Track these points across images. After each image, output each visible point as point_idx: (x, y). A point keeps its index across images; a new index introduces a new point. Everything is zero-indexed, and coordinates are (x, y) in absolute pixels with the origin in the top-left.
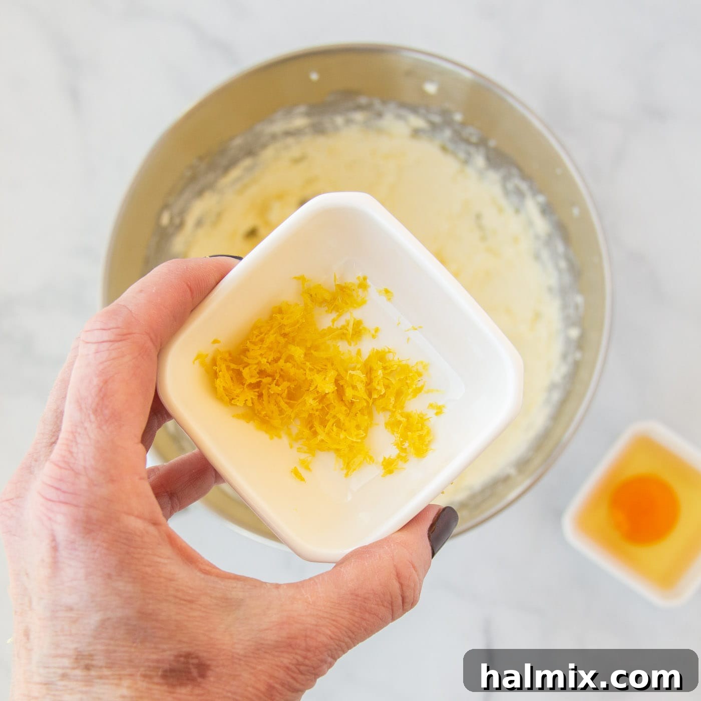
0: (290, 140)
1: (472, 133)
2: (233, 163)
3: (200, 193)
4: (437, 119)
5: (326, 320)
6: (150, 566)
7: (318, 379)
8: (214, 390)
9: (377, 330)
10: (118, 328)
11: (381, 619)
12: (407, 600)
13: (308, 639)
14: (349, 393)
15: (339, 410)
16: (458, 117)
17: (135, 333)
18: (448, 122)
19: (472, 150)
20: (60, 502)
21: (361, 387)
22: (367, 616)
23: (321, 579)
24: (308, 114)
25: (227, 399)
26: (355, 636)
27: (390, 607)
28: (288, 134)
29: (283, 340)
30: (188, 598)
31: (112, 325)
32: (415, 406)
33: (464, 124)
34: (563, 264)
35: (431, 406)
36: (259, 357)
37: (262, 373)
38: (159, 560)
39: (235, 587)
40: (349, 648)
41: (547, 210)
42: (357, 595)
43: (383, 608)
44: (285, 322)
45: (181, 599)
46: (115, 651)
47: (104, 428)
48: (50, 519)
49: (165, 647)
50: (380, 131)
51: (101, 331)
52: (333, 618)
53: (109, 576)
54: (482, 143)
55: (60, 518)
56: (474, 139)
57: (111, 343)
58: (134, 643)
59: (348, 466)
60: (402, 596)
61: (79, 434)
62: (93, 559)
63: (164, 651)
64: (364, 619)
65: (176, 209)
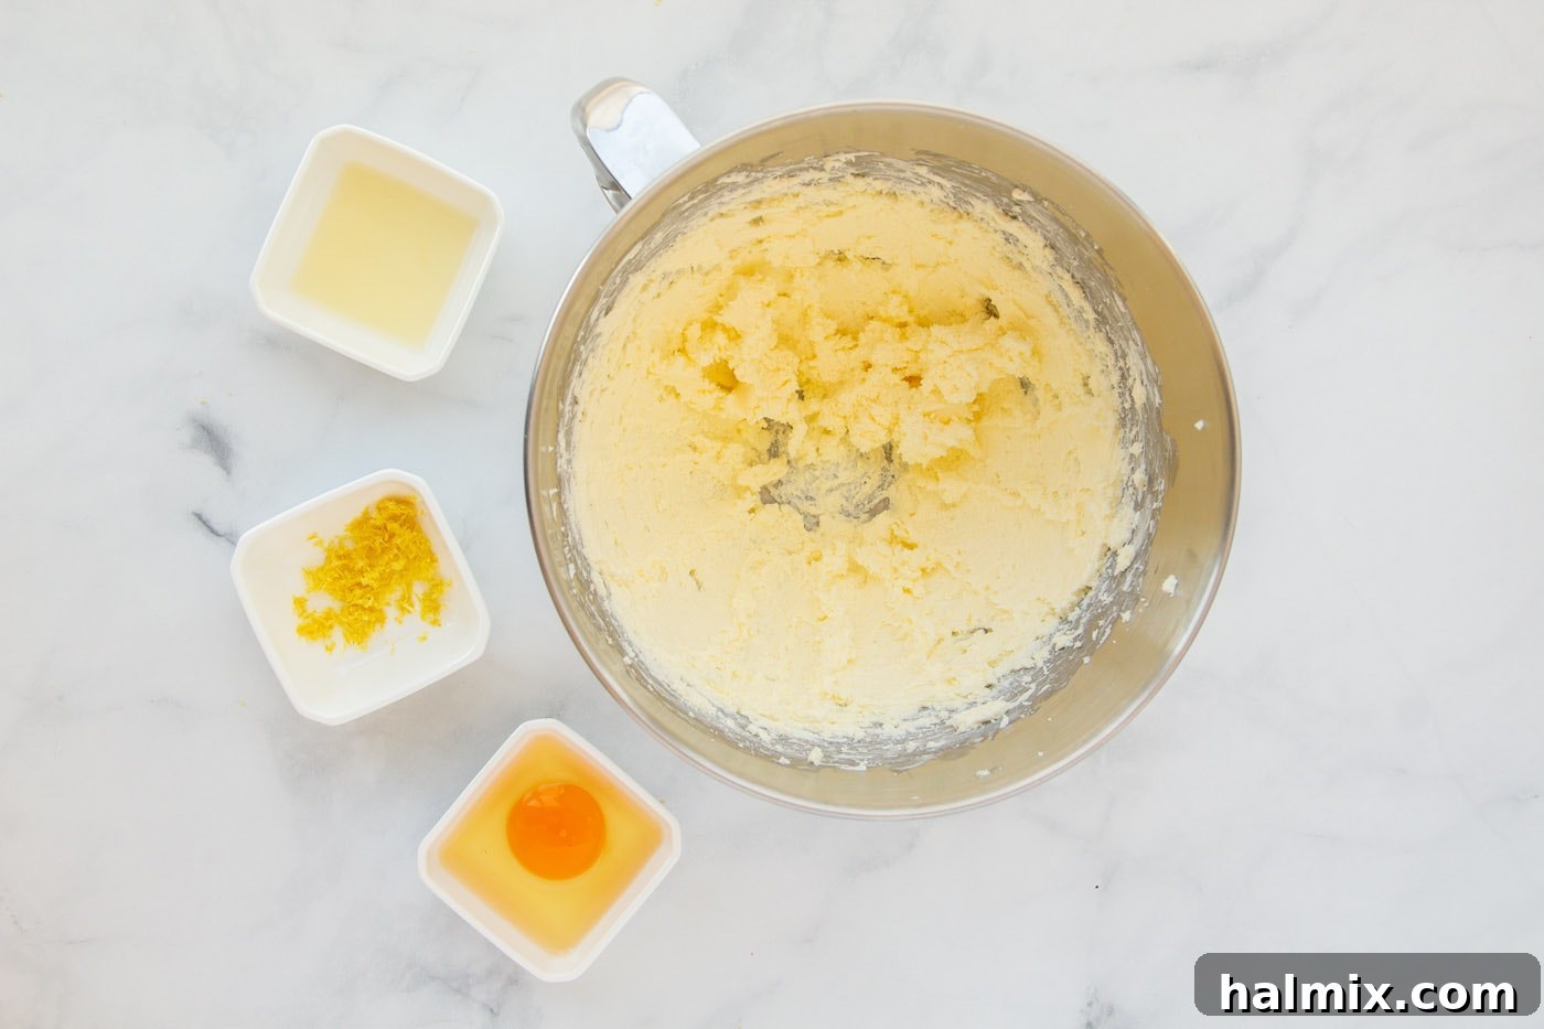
0: (1115, 377)
4: (1126, 585)
5: (419, 589)
7: (375, 575)
8: (390, 499)
9: (400, 622)
14: (358, 592)
15: (348, 581)
19: (1080, 630)
21: (360, 602)
24: (1149, 408)
25: (381, 506)
28: (1124, 374)
29: (411, 557)
32: (338, 634)
33: (1116, 622)
34: (911, 746)
35: (334, 644)
36: (404, 537)
37: (392, 536)
41: (987, 727)
44: (423, 564)
56: (1094, 634)
59: (308, 573)
65: (1031, 210)
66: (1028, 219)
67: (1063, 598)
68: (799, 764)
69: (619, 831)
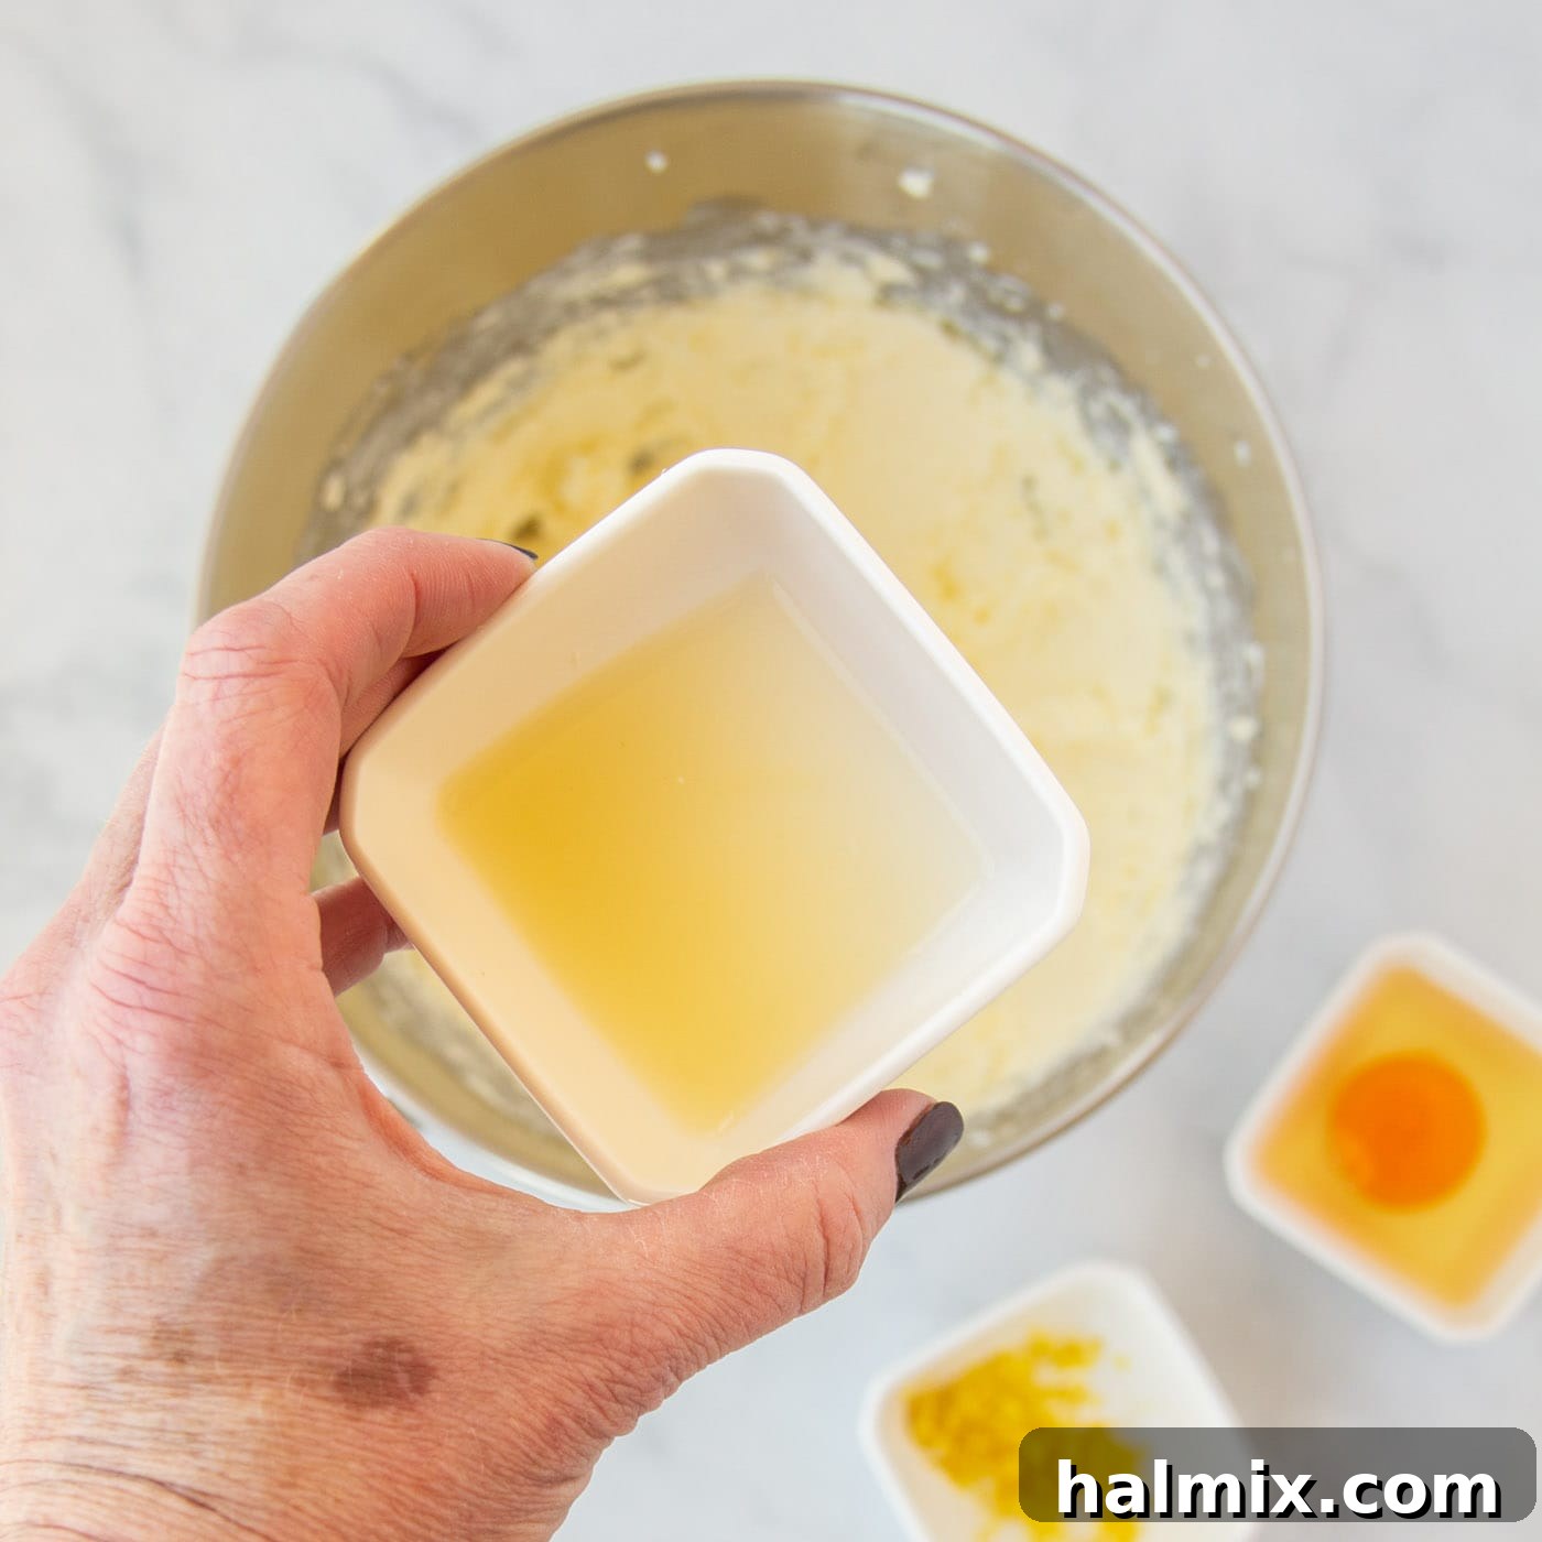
0: (608, 318)
1: (1010, 291)
2: (482, 370)
3: (410, 438)
4: (932, 261)
5: (1050, 1376)
6: (324, 1154)
10: (260, 647)
11: (780, 1307)
12: (834, 1275)
13: (636, 1330)
16: (979, 254)
17: (296, 661)
18: (958, 268)
19: (1011, 330)
20: (145, 1009)
22: (755, 1296)
23: (667, 1210)
24: (647, 256)
26: (727, 1335)
27: (802, 1286)
28: (603, 302)
30: (398, 1226)
31: (250, 640)
33: (991, 270)
34: (1217, 579)
38: (343, 1142)
39: (494, 1210)
40: (711, 1360)
41: (1179, 459)
42: (739, 1252)
43: (786, 1282)
44: (1008, 1375)
45: (384, 1228)
46: (240, 1327)
47: (237, 857)
48: (119, 1042)
49: (346, 1323)
50: (807, 293)
51: (225, 653)
52: (688, 1293)
53: (241, 1169)
54: (1033, 312)
55: (143, 1042)
56: (1015, 304)
57: (247, 680)
58: (283, 1311)
60: (826, 1263)
61: (182, 868)
62: (209, 1131)
63: (344, 1331)
64: (747, 1302)
65: (358, 473)
66: (373, 481)
67: (962, 366)
68: (1258, 752)
69: (1399, 1036)
